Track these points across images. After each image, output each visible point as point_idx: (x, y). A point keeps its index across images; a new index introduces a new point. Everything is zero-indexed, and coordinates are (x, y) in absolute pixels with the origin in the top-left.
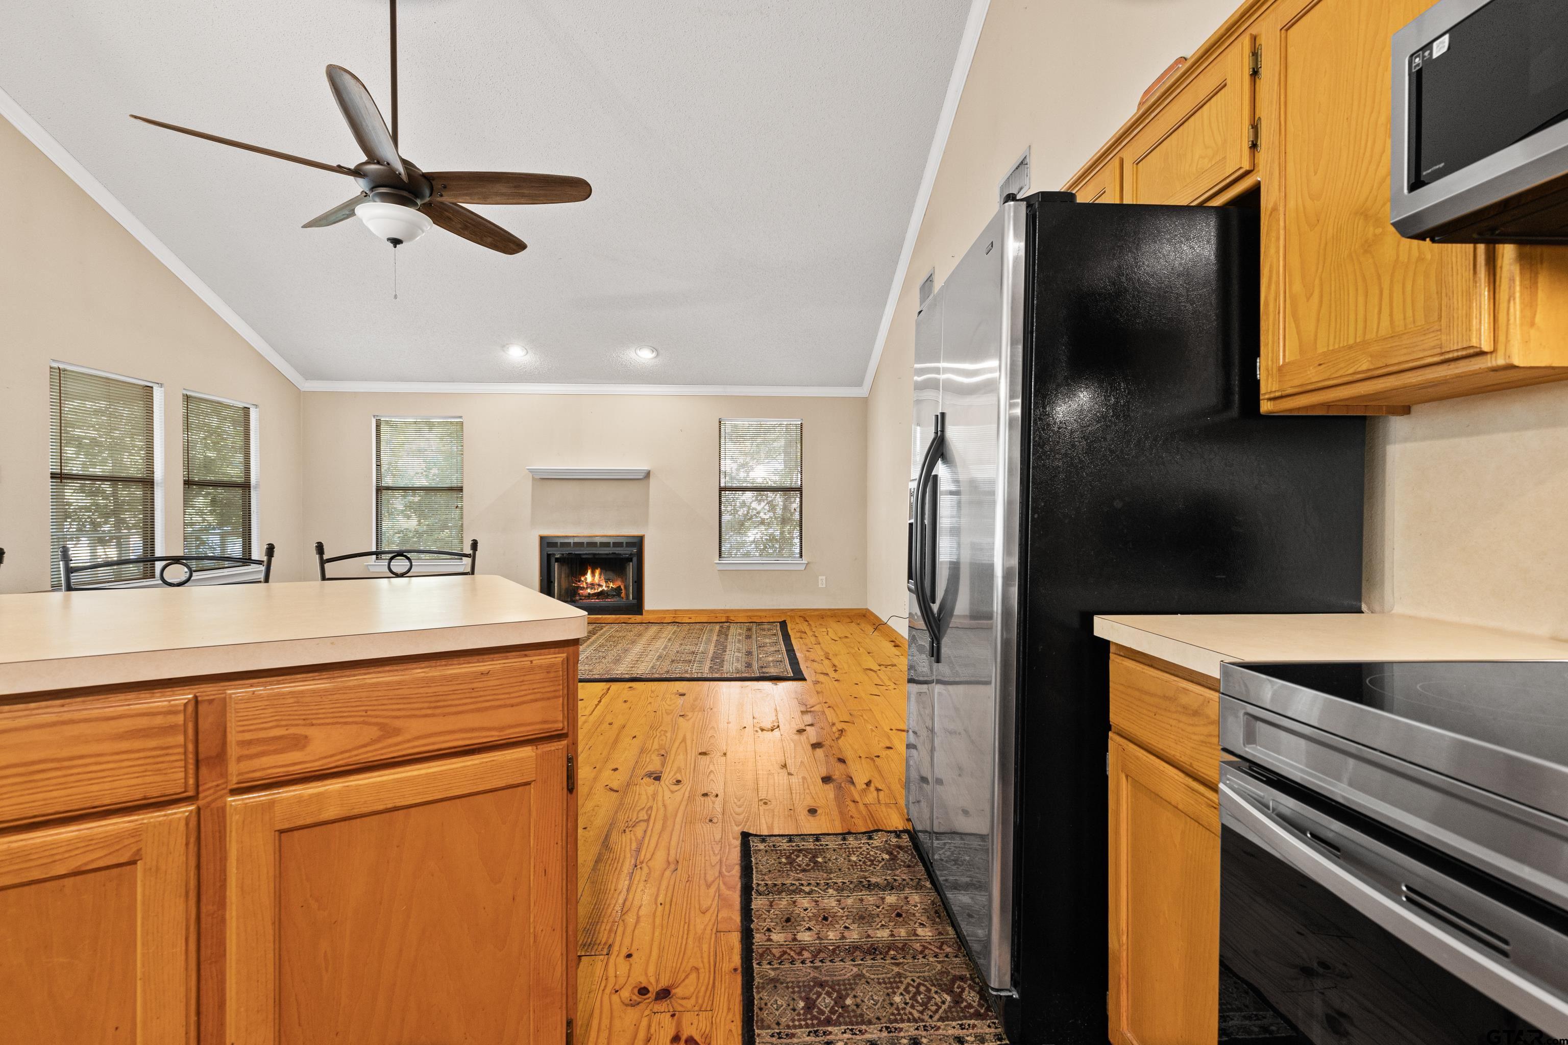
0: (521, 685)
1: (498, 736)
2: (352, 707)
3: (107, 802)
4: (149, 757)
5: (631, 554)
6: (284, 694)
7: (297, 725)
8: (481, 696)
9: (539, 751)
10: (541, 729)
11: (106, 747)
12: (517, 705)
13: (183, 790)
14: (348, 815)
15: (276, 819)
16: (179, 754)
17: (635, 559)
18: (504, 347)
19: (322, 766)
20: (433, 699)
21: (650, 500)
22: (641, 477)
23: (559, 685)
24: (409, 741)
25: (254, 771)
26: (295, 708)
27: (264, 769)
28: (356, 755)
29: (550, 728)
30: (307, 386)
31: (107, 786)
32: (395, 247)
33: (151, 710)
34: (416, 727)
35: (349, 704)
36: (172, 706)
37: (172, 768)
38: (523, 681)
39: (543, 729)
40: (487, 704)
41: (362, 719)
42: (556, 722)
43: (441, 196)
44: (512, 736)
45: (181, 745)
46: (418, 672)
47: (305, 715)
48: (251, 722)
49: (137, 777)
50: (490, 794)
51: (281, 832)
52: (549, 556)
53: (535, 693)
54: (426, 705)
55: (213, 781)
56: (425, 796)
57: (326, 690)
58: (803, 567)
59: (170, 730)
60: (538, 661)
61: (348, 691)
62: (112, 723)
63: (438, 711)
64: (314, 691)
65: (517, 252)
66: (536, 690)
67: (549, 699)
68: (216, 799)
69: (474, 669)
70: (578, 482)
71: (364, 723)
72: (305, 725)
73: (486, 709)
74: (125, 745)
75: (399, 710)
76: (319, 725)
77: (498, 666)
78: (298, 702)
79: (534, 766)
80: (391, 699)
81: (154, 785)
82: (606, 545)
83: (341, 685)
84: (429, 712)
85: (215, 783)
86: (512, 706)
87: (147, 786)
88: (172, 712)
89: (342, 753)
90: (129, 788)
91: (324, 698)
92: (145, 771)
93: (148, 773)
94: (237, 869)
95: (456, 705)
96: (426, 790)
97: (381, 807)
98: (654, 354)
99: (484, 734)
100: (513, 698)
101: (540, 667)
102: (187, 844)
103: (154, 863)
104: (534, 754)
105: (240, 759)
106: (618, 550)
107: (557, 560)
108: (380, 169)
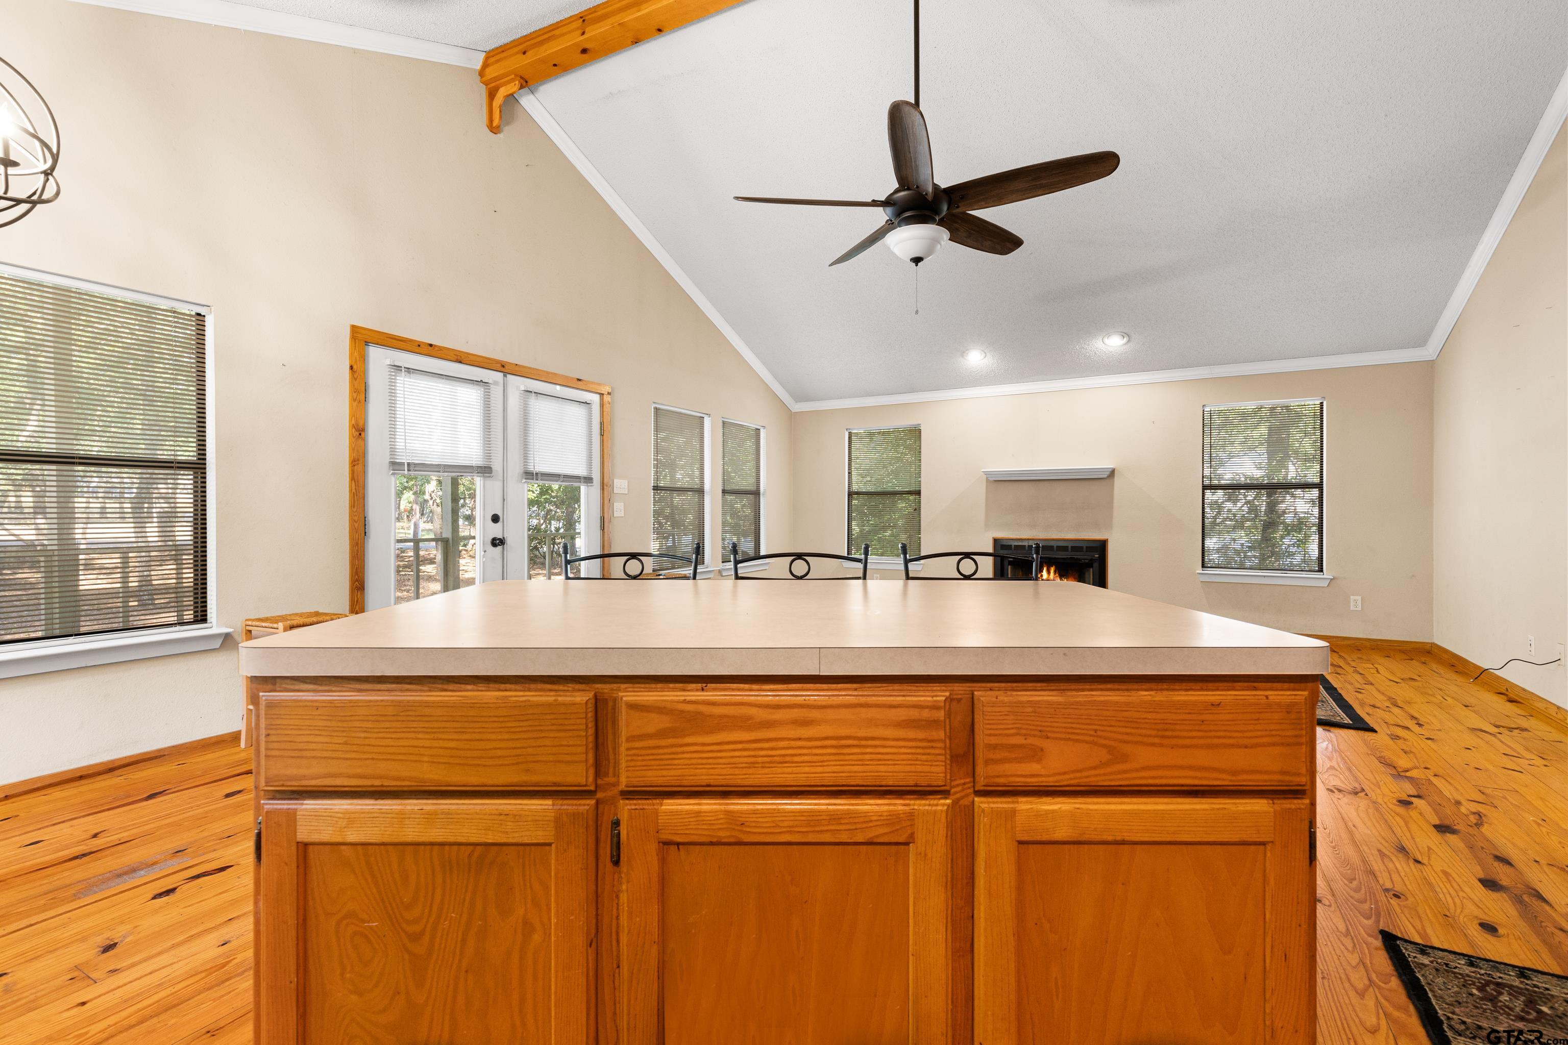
0: (1256, 724)
1: (1231, 781)
2: (1083, 724)
3: (890, 783)
4: (919, 747)
5: (1091, 560)
6: (1022, 702)
7: (1034, 736)
8: (1211, 731)
9: (1277, 807)
10: (1280, 781)
11: (889, 732)
12: (1252, 747)
13: (944, 784)
14: (1080, 839)
15: (1017, 829)
16: (940, 748)
17: (1096, 565)
18: (963, 354)
19: (1056, 782)
20: (1161, 726)
21: (1115, 501)
22: (1105, 476)
23: (1302, 729)
24: (1137, 770)
25: (998, 777)
26: (1032, 718)
27: (1006, 776)
28: (1087, 777)
29: (1291, 781)
30: (797, 407)
31: (891, 768)
32: (917, 265)
33: (920, 703)
34: (1144, 756)
35: (1080, 721)
36: (935, 701)
37: (935, 761)
38: (1258, 719)
39: (1283, 781)
40: (1216, 741)
41: (1091, 739)
42: (1299, 775)
43: (958, 207)
44: (1244, 783)
45: (942, 740)
46: (1145, 695)
47: (1041, 726)
48: (995, 727)
49: (911, 765)
50: (1219, 847)
51: (1020, 843)
52: (1003, 558)
53: (1273, 736)
54: (1154, 733)
55: (961, 779)
56: (1153, 835)
57: (1059, 703)
58: (1325, 584)
59: (933, 724)
60: (1275, 697)
61: (1080, 707)
62: (893, 711)
63: (1166, 741)
64: (1050, 703)
65: (1012, 250)
66: (1274, 733)
67: (1288, 745)
68: (962, 798)
69: (1202, 698)
70: (1033, 483)
71: (1095, 744)
72: (1041, 737)
73: (1216, 746)
74: (902, 733)
75: (1127, 734)
76: (1056, 738)
77: (1229, 697)
78: (1035, 712)
79: (1272, 824)
80: (1119, 721)
81: (922, 774)
82: (1065, 549)
83: (1072, 700)
84: (1157, 740)
85: (962, 781)
86: (1246, 747)
87: (918, 774)
88: (935, 707)
89: (1073, 772)
90: (907, 774)
91: (1057, 710)
92: (916, 760)
93: (917, 762)
94: (985, 871)
95: (1185, 737)
96: (1154, 828)
97: (1110, 838)
98: (1125, 340)
99: (1215, 775)
100: (1247, 737)
101: (1279, 704)
102: (947, 836)
103: (923, 849)
104: (1272, 810)
105: (987, 762)
106: (1077, 555)
107: (1010, 563)
108: (908, 194)
